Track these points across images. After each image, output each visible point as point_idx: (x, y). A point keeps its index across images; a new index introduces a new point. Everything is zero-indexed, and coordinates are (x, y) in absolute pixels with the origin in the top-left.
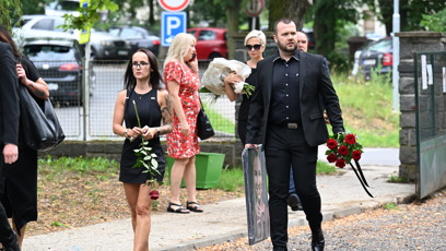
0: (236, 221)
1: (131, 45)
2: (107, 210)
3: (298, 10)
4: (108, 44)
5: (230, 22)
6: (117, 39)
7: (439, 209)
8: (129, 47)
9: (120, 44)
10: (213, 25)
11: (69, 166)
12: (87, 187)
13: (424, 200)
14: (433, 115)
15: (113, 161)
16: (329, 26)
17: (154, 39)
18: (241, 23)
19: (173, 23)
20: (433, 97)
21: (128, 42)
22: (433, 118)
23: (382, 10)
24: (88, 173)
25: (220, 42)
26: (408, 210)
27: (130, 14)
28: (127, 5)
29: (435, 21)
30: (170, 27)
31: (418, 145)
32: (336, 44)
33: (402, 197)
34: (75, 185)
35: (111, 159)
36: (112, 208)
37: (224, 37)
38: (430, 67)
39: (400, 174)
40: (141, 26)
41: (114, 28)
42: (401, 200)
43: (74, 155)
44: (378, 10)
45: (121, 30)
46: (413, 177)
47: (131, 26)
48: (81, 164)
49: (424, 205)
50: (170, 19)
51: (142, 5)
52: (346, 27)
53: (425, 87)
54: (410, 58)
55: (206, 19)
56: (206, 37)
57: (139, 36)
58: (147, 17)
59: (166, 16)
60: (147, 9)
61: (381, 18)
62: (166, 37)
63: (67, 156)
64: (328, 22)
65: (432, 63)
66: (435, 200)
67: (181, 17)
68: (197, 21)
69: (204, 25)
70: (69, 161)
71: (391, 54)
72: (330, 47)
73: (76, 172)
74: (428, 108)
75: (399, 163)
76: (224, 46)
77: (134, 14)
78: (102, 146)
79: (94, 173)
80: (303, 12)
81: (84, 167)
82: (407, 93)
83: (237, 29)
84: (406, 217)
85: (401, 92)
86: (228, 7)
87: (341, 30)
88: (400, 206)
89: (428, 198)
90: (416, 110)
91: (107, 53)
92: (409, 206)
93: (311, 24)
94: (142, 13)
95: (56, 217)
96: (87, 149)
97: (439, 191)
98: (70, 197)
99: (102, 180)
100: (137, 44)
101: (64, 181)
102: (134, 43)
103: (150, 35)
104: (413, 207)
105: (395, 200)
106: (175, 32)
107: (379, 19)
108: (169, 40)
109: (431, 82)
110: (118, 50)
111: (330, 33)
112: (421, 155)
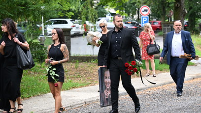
5: (162, 19)
10: (157, 20)
18: (166, 19)
19: (145, 19)
25: (159, 25)
28: (131, 14)
30: (144, 21)
32: (195, 25)
37: (161, 24)
50: (143, 18)
52: (199, 20)
55: (155, 18)
56: (155, 24)
58: (137, 18)
60: (137, 15)
62: (143, 24)
64: (193, 19)
67: (147, 18)
68: (152, 19)
69: (155, 20)
72: (193, 26)
76: (161, 26)
77: (133, 17)
80: (184, 16)
83: (164, 21)
86: (162, 14)
87: (197, 21)
93: (188, 19)
106: (145, 22)
108: (143, 25)
111: (193, 22)
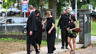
0: (43, 52)
1: (14, 12)
2: (13, 50)
3: (55, 4)
4: (9, 12)
5: (37, 7)
6: (11, 10)
7: (89, 50)
8: (13, 12)
9: (11, 12)
11: (3, 40)
12: (8, 45)
13: (85, 48)
14: (87, 28)
15: (13, 39)
16: (59, 8)
17: (19, 10)
18: (39, 7)
19: (25, 7)
20: (87, 24)
21: (13, 11)
22: (87, 29)
23: (71, 4)
24: (7, 41)
26: (82, 50)
27: (13, 5)
29: (85, 7)
31: (84, 35)
32: (61, 12)
33: (80, 47)
34: (5, 44)
35: (12, 38)
36: (15, 50)
38: (86, 17)
39: (79, 42)
40: (16, 8)
41: (10, 8)
42: (80, 48)
43: (4, 37)
44: (70, 4)
45: (11, 8)
46: (82, 42)
47: (14, 7)
48: (6, 39)
49: (85, 49)
50: (24, 6)
51: (16, 3)
52: (63, 8)
53: (85, 22)
54: (82, 15)
57: (16, 10)
58: (17, 5)
59: (23, 5)
61: (71, 6)
62: (23, 10)
63: (2, 37)
64: (59, 7)
65: (87, 16)
66: (88, 48)
67: (27, 5)
70: (3, 39)
71: (75, 14)
72: (60, 13)
73: (5, 41)
74: (86, 26)
75: (79, 39)
78: (10, 35)
79: (9, 41)
81: (6, 40)
82: (81, 23)
84: (82, 51)
85: (79, 23)
86: (37, 3)
87: (62, 8)
88: (80, 49)
89: (86, 47)
90: (83, 27)
91: (8, 14)
92: (82, 49)
94: (16, 5)
95: (2, 52)
96: (7, 36)
97: (88, 46)
98: (4, 47)
99: (11, 43)
100: (15, 12)
101: (2, 43)
102: (15, 11)
103: (18, 10)
104: (83, 49)
105: (79, 48)
107: (70, 6)
109: (87, 21)
110: (11, 13)
111: (60, 9)
112: (85, 37)
